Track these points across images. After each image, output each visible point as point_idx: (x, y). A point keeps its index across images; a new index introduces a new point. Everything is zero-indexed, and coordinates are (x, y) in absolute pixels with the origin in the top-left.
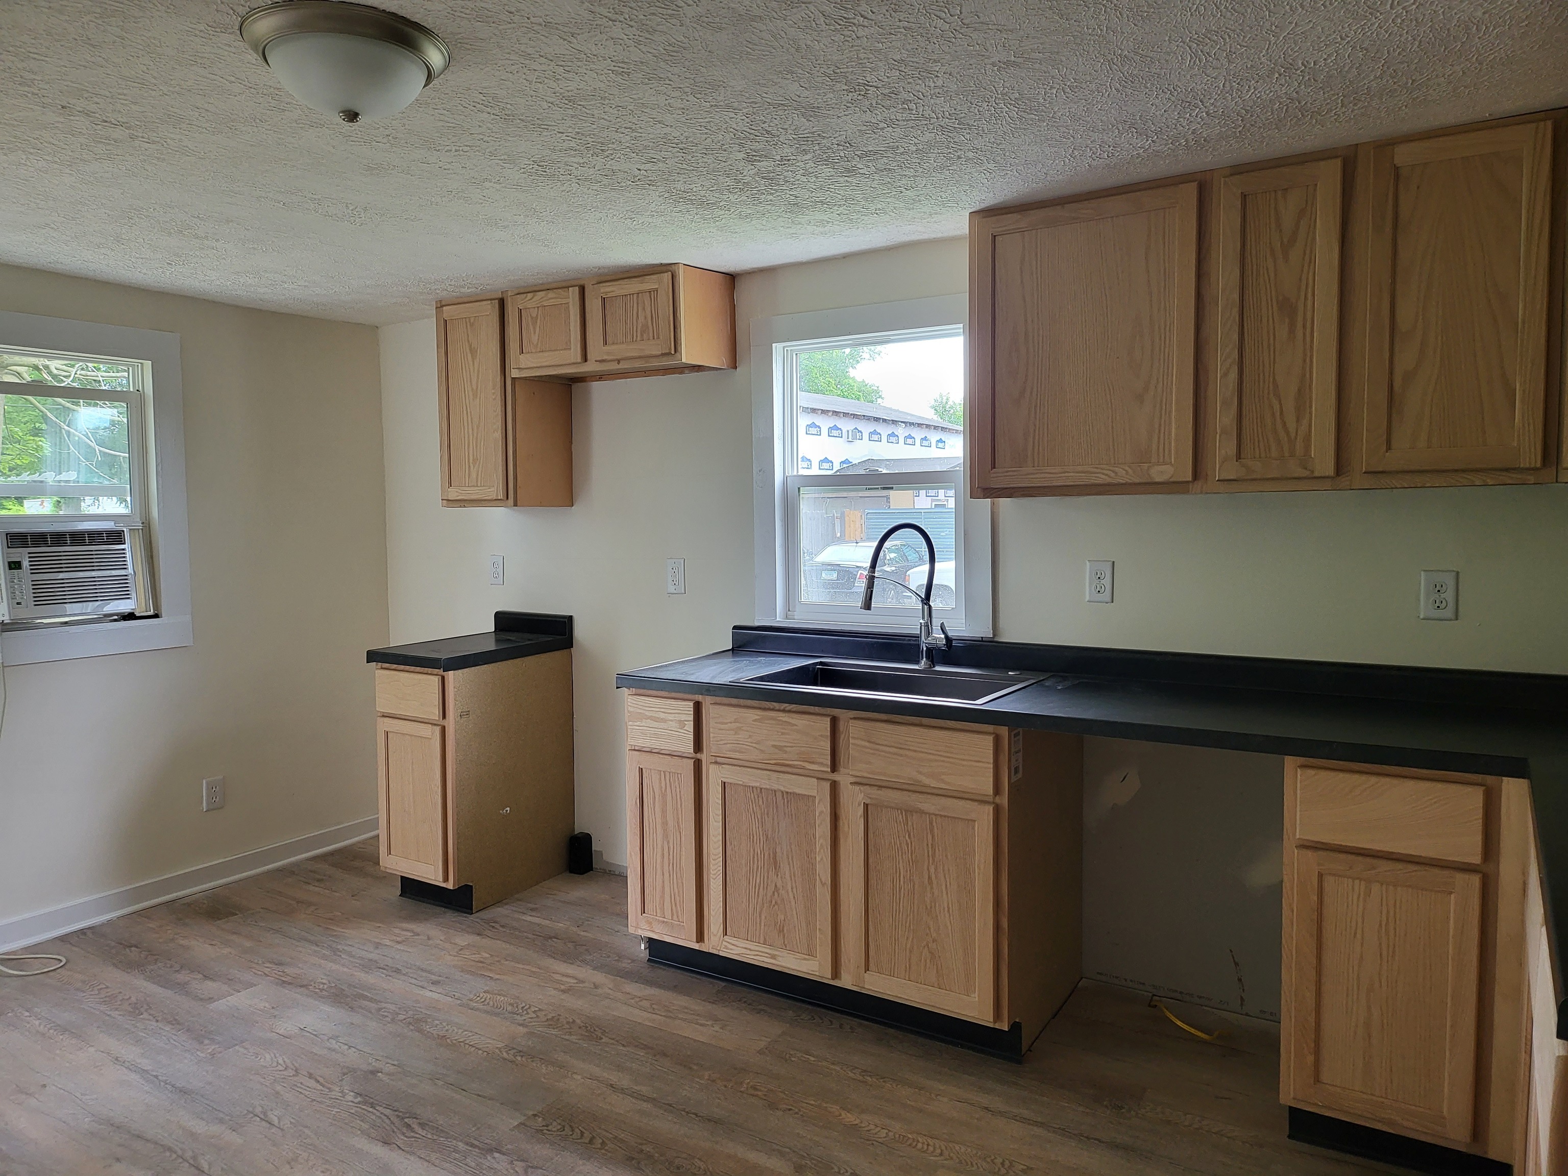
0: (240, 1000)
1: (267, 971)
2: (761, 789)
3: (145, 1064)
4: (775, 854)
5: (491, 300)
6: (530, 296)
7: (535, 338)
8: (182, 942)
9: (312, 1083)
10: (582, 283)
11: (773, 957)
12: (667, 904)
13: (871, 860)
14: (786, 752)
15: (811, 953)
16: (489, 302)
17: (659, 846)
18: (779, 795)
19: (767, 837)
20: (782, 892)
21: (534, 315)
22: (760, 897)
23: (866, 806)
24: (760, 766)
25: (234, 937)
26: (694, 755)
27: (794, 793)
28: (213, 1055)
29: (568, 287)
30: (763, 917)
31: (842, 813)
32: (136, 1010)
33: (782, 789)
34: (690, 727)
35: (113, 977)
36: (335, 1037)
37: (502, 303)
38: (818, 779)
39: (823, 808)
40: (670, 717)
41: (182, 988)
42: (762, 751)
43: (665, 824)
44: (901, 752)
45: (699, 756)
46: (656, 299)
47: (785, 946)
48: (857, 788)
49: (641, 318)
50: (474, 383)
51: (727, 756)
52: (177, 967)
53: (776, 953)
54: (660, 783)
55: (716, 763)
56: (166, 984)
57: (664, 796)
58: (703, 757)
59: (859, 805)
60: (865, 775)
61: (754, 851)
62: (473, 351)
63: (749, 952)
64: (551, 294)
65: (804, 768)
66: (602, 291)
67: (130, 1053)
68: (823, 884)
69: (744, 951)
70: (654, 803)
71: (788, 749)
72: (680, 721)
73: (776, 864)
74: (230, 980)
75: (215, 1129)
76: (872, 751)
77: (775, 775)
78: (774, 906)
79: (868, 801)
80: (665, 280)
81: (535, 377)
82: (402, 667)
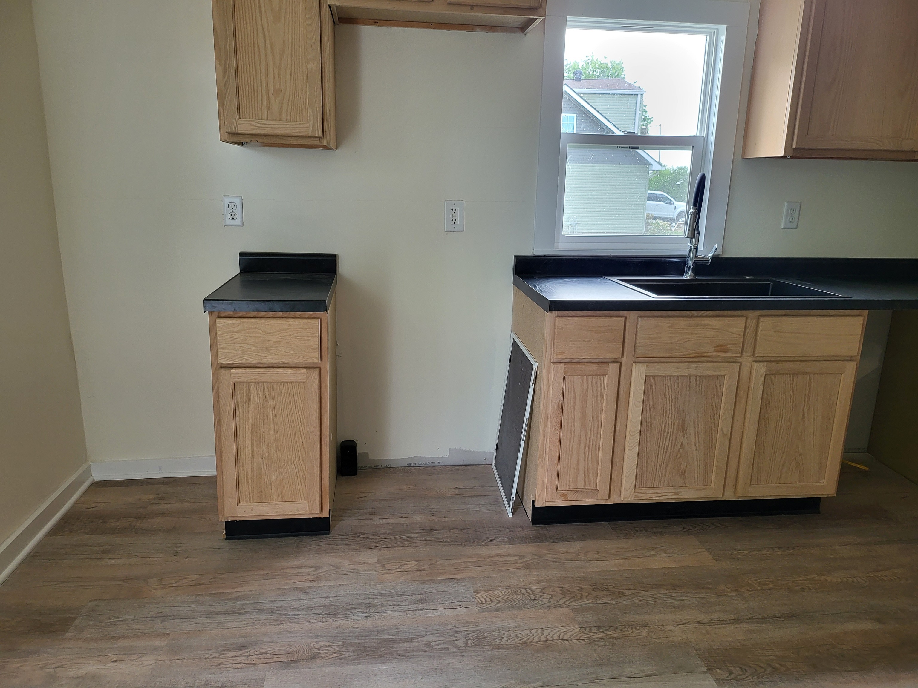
2: (677, 376)
4: (683, 421)
11: (677, 494)
12: (580, 478)
15: (706, 485)
17: (577, 435)
18: (693, 378)
19: (678, 411)
20: (686, 447)
22: (668, 455)
23: (767, 376)
24: (684, 360)
27: (706, 376)
30: (668, 468)
31: (741, 384)
33: (697, 374)
38: (729, 362)
39: (732, 383)
43: (584, 417)
44: (798, 335)
47: (686, 485)
48: (761, 365)
51: (651, 356)
53: (679, 490)
54: (582, 385)
55: (641, 362)
57: (585, 395)
59: (761, 376)
60: (769, 355)
61: (666, 423)
63: (657, 495)
65: (720, 357)
68: (724, 435)
69: (652, 495)
70: (574, 403)
73: (683, 428)
77: (695, 365)
78: (679, 458)
79: (768, 372)
82: (263, 314)
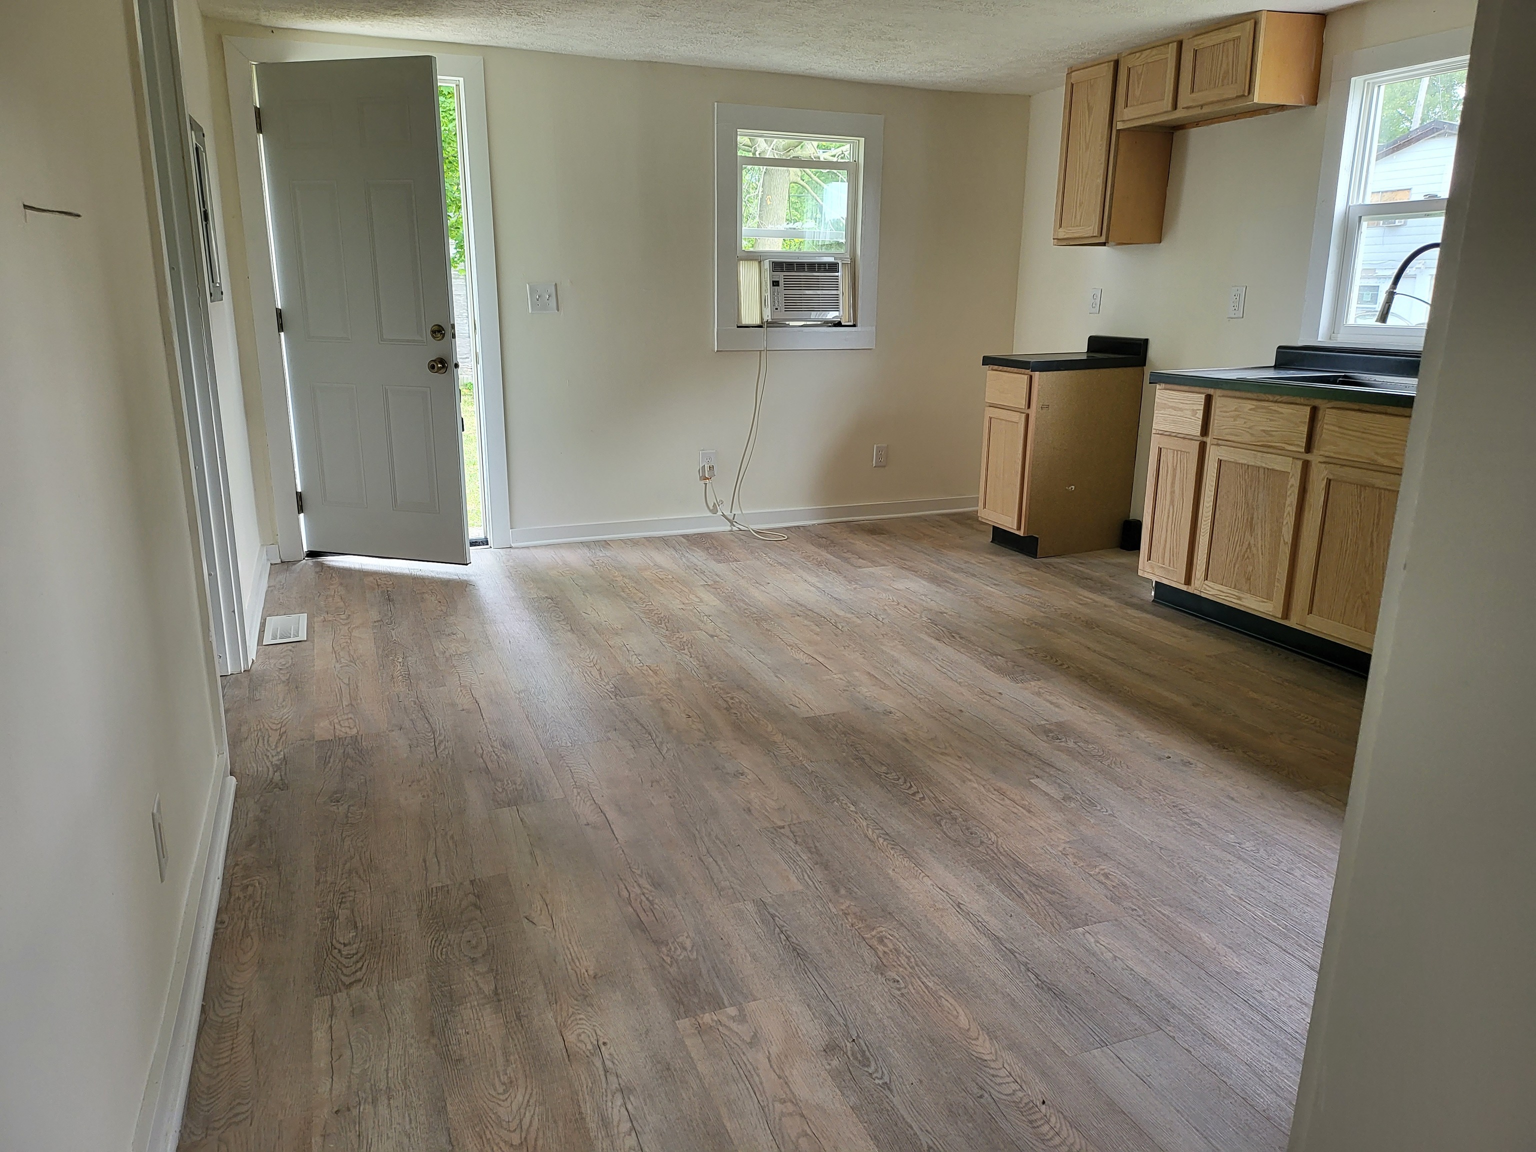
0: (877, 570)
1: (895, 561)
2: (1248, 466)
3: (819, 585)
4: (1252, 518)
5: (1108, 62)
6: (1138, 55)
7: (1137, 93)
8: (851, 541)
9: (906, 610)
10: (1180, 38)
11: (1239, 598)
12: (1167, 555)
13: (1326, 526)
14: (1272, 436)
15: (1269, 598)
16: (1106, 64)
17: (1167, 510)
18: (1261, 471)
19: (1248, 504)
20: (1254, 550)
21: (1140, 72)
22: (1236, 553)
23: (1329, 481)
24: (1249, 447)
25: (881, 544)
26: (1201, 438)
27: (1273, 470)
28: (855, 589)
29: (1168, 44)
30: (1236, 569)
31: (1310, 487)
32: (819, 564)
33: (1264, 465)
34: (1200, 414)
35: (811, 549)
36: (925, 595)
37: (1117, 63)
38: (1293, 458)
39: (1294, 482)
40: (1187, 407)
41: (846, 560)
42: (1252, 435)
43: (1173, 492)
44: (1364, 435)
45: (1205, 439)
46: (1238, 46)
47: (1249, 591)
48: (1324, 465)
49: (1224, 66)
50: (1088, 138)
51: (1226, 438)
52: (845, 551)
53: (1242, 595)
54: (1173, 459)
55: (1218, 445)
56: (838, 557)
57: (1175, 470)
58: (1208, 440)
59: (1323, 480)
60: (1332, 455)
61: (1236, 515)
62: (1090, 109)
63: (1222, 594)
64: (1154, 52)
65: (1283, 449)
66: (1196, 43)
67: (813, 579)
68: (1286, 543)
69: (1219, 593)
70: (1167, 476)
71: (1274, 433)
72: (1193, 410)
73: (1251, 526)
74: (873, 562)
75: (849, 616)
76: (1339, 435)
77: (1259, 454)
78: (1246, 559)
79: (1331, 477)
80: (1248, 28)
81: (1135, 127)
82: (1005, 368)
